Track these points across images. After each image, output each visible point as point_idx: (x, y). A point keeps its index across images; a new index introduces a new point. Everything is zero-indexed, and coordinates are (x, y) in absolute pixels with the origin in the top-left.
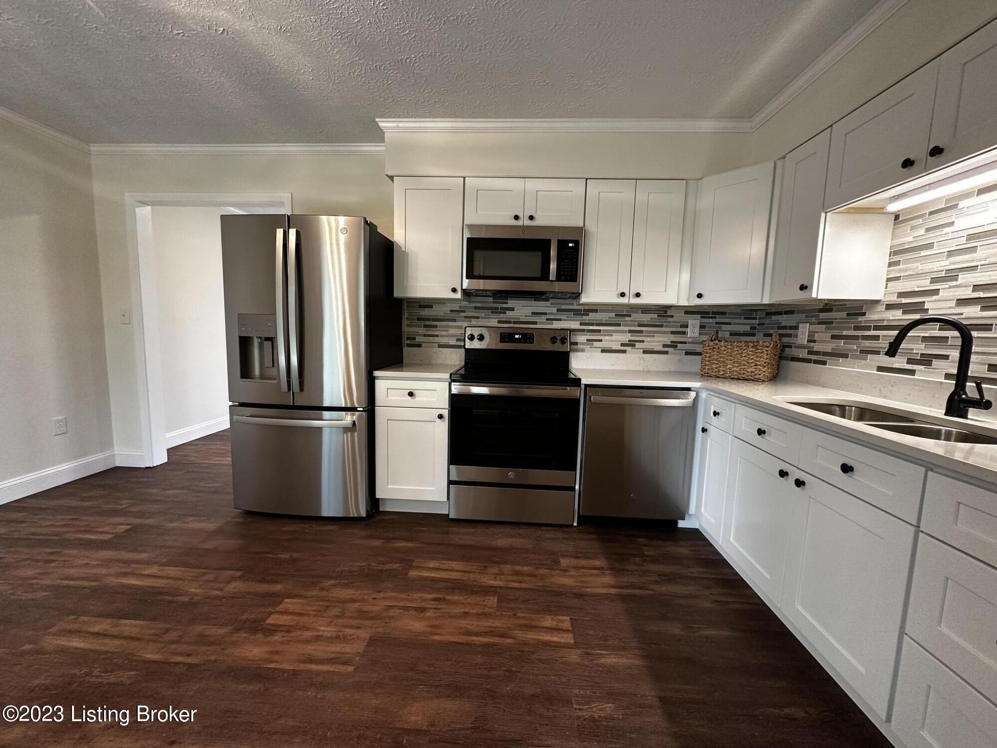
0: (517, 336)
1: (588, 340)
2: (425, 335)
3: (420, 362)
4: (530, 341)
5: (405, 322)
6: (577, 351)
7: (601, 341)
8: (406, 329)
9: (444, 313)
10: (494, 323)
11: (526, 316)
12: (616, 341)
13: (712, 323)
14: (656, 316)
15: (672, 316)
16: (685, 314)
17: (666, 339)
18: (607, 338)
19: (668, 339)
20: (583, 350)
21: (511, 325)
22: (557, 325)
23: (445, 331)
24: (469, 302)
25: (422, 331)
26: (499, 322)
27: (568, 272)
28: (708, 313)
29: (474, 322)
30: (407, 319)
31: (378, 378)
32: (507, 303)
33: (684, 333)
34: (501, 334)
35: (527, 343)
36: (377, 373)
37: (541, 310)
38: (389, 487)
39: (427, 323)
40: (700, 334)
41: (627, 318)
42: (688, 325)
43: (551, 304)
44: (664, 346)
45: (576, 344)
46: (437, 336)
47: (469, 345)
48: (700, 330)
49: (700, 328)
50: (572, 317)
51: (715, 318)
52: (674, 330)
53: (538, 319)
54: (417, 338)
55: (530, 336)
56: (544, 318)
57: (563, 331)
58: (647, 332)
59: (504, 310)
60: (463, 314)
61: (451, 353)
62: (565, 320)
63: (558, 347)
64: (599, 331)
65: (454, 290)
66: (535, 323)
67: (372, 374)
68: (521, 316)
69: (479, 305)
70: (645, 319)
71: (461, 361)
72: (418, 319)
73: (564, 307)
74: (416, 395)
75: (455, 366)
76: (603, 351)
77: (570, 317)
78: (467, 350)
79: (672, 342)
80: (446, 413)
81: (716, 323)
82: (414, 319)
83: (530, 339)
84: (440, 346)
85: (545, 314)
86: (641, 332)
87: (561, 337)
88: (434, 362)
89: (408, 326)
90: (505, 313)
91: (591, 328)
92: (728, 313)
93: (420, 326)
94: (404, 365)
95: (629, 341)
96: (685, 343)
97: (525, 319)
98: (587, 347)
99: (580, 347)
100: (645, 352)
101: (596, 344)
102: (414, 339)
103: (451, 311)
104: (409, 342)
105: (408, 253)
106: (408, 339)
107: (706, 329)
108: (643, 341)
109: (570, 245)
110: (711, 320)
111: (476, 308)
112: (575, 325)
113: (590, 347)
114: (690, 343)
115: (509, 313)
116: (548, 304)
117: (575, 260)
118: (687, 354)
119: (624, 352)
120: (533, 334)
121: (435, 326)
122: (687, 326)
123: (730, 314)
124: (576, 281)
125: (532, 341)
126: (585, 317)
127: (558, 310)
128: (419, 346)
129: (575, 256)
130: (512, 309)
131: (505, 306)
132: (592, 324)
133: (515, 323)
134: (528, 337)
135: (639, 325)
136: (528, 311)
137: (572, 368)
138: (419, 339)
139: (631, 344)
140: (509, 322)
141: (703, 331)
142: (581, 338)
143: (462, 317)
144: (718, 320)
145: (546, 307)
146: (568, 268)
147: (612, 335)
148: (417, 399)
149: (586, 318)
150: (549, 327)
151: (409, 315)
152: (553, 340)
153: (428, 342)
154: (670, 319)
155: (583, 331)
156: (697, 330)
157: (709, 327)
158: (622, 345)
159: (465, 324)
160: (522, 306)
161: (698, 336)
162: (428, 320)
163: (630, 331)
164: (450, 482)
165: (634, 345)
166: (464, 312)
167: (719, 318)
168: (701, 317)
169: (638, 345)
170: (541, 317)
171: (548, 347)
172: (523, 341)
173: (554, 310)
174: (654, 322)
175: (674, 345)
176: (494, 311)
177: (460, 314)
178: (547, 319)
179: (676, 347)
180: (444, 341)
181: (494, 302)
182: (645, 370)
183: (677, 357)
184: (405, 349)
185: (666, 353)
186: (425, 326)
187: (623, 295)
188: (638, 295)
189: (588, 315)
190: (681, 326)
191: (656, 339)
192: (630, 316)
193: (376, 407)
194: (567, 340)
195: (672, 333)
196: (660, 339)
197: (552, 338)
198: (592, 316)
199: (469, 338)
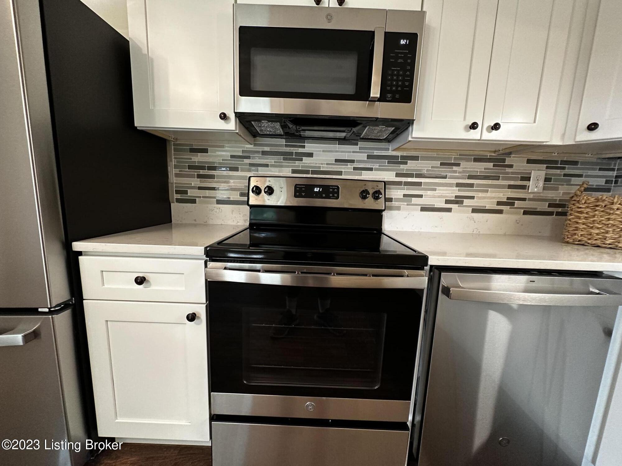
0: (316, 190)
1: (405, 195)
2: (200, 188)
3: (194, 222)
4: (333, 196)
5: (172, 171)
6: (391, 208)
7: (421, 196)
8: (173, 179)
9: (223, 160)
10: (287, 172)
11: (327, 164)
12: (439, 197)
13: (560, 175)
14: (491, 165)
15: (511, 166)
16: (527, 163)
17: (501, 195)
18: (429, 193)
19: (504, 195)
20: (398, 208)
21: (310, 176)
22: (366, 176)
23: (225, 182)
24: (255, 145)
25: (196, 182)
26: (294, 172)
27: (397, 86)
28: (556, 162)
29: (262, 171)
30: (176, 167)
31: (80, 253)
32: (304, 147)
33: (523, 187)
34: (296, 186)
35: (330, 198)
36: (77, 246)
37: (346, 157)
38: (119, 420)
39: (202, 172)
40: (544, 188)
41: (455, 168)
42: (530, 177)
43: (360, 148)
44: (499, 203)
45: (390, 200)
46: (213, 189)
47: (254, 200)
48: (544, 184)
49: (545, 181)
50: (386, 166)
51: (564, 168)
52: (512, 183)
53: (344, 168)
54: (189, 191)
55: (334, 189)
56: (350, 166)
57: (375, 183)
58: (479, 185)
59: (300, 156)
60: (247, 161)
61: (233, 211)
62: (377, 170)
63: (370, 204)
64: (419, 184)
65: (223, 117)
66: (340, 173)
67: (71, 246)
68: (322, 164)
69: (267, 149)
70: (477, 168)
71: (245, 221)
72: (190, 167)
73: (376, 153)
74: (151, 281)
75: (237, 226)
76: (423, 209)
77: (384, 166)
78: (252, 207)
79: (508, 199)
80: (202, 311)
81: (565, 175)
82: (184, 167)
83: (333, 193)
84: (219, 202)
85: (352, 161)
86: (472, 185)
87: (374, 190)
88: (211, 222)
89: (177, 175)
90: (302, 160)
91: (410, 180)
92: (581, 162)
93: (192, 176)
94: (173, 226)
95: (456, 197)
96: (524, 199)
97: (327, 168)
98: (404, 205)
99: (394, 203)
100: (475, 211)
101: (414, 200)
102: (186, 192)
103: (232, 156)
104: (179, 196)
105: (152, 60)
106: (178, 192)
107: (552, 183)
108: (473, 198)
109: (403, 42)
110: (558, 171)
111: (264, 153)
112: (389, 176)
113: (407, 205)
114: (530, 200)
115: (306, 160)
116: (356, 148)
117: (409, 68)
118: (525, 213)
119: (449, 210)
120: (338, 186)
121: (212, 177)
122: (528, 179)
123: (583, 163)
124: (409, 101)
125: (336, 195)
126: (402, 166)
127: (369, 157)
128: (193, 201)
129: (409, 61)
130: (310, 155)
131: (301, 150)
132: (411, 176)
133: (314, 172)
134: (331, 190)
135: (470, 177)
136: (331, 157)
137: (385, 230)
138: (191, 193)
139: (458, 201)
140: (307, 172)
141: (549, 184)
142: (396, 193)
143: (246, 164)
144: (567, 171)
145: (354, 152)
146: (397, 81)
147: (435, 190)
148: (153, 287)
149: (403, 168)
150: (356, 178)
151: (178, 162)
152: (364, 195)
153: (203, 197)
154: (508, 170)
155: (399, 183)
156: (541, 184)
157: (556, 180)
158: (447, 202)
159: (248, 174)
160: (323, 151)
161: (541, 191)
162: (203, 168)
163: (458, 185)
164: (214, 418)
165: (462, 202)
166: (248, 157)
167: (569, 168)
168: (547, 168)
169: (466, 202)
170: (347, 165)
171: (358, 203)
172: (324, 195)
173: (364, 156)
174: (488, 172)
175: (510, 202)
176: (287, 156)
177: (243, 161)
178: (355, 169)
179: (513, 204)
180: (222, 195)
181: (286, 146)
182: (474, 232)
183: (514, 217)
184: (175, 207)
185: (500, 212)
186: (199, 176)
187: (474, 126)
188: (496, 127)
189: (406, 163)
190: (523, 179)
191: (489, 194)
192: (458, 165)
193: (84, 301)
194: (381, 194)
195: (510, 187)
196: (493, 195)
197: (363, 192)
198: (411, 165)
199: (253, 191)
